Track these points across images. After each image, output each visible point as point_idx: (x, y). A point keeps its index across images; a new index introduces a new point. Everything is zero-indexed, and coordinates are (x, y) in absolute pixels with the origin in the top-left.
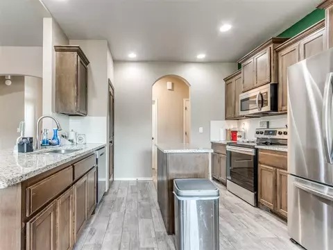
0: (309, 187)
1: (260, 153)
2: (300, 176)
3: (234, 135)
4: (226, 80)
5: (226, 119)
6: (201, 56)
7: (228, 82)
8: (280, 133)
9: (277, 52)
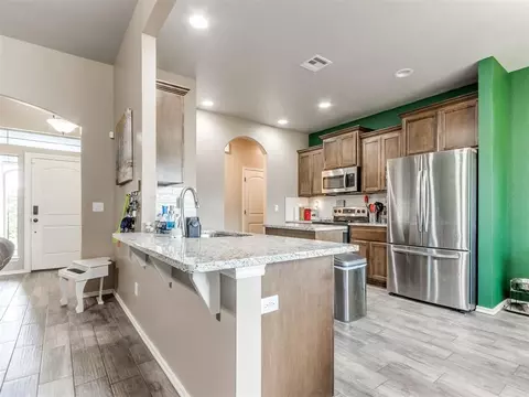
0: (405, 250)
1: (353, 230)
2: (396, 243)
3: (307, 214)
4: (299, 152)
5: (300, 196)
6: (283, 122)
7: (304, 155)
8: (359, 212)
9: (361, 139)
